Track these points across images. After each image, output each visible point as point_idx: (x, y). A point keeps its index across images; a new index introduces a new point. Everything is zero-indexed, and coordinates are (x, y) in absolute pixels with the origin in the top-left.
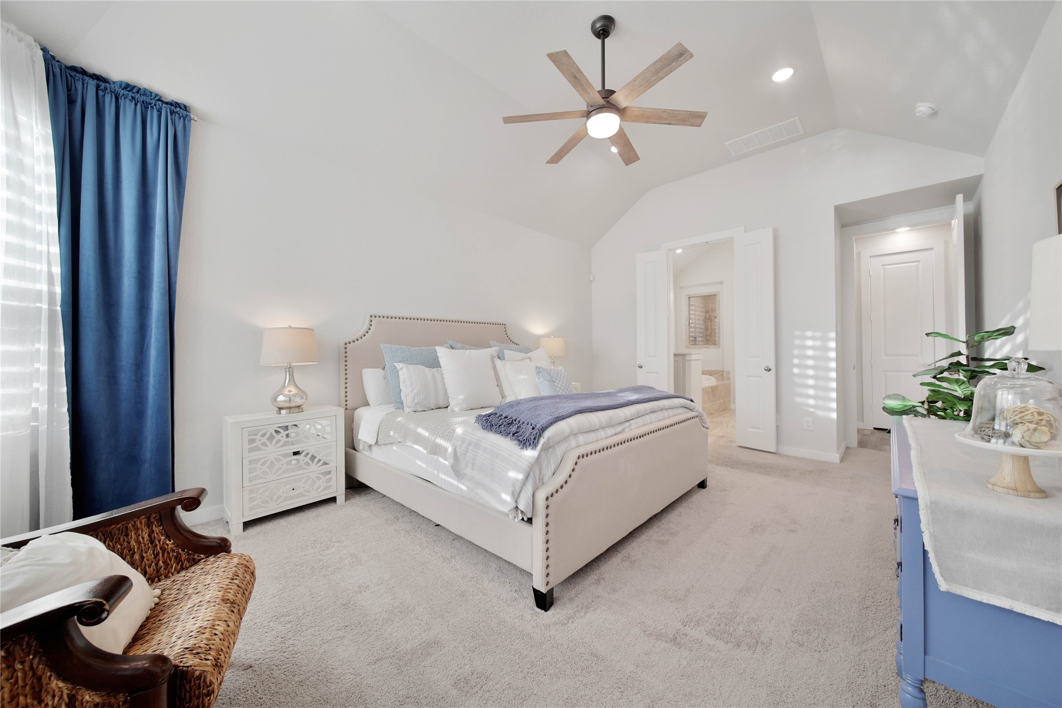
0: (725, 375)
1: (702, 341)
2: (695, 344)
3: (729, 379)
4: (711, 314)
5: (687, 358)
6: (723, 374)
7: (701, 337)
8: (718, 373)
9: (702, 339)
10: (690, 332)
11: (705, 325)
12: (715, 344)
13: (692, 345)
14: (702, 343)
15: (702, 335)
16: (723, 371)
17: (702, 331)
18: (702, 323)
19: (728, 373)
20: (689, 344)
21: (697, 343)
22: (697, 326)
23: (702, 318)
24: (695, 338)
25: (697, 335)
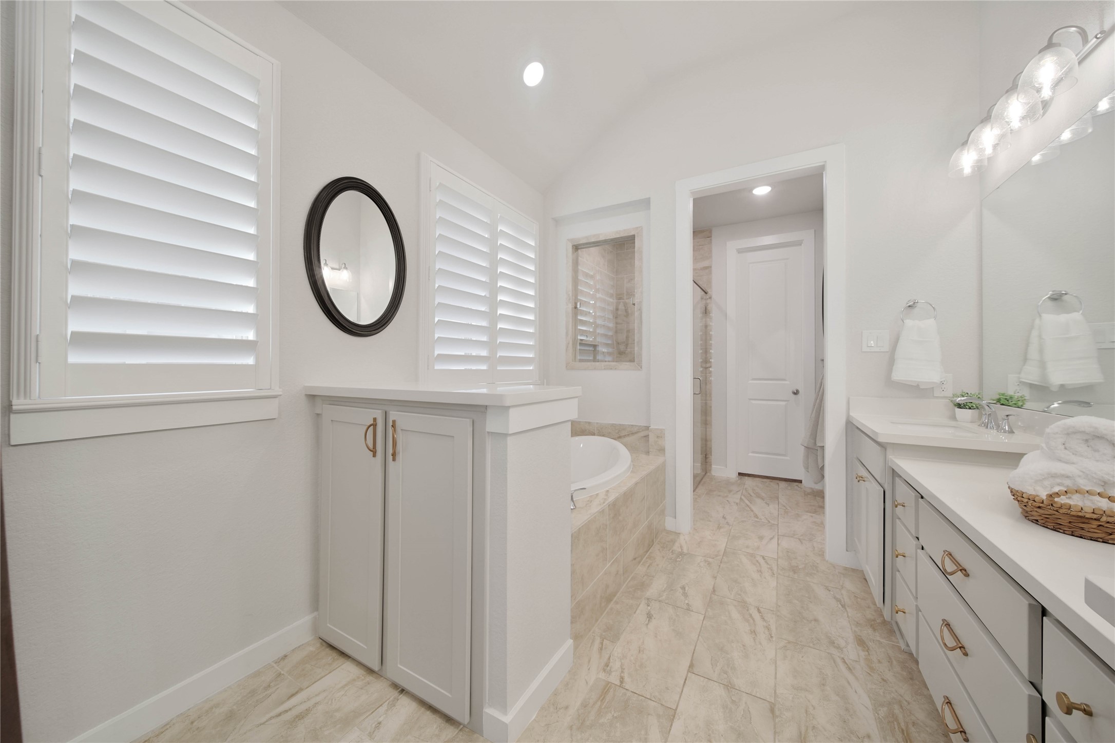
0: (652, 438)
1: (609, 354)
2: (595, 360)
3: (662, 450)
4: (627, 301)
5: (492, 424)
6: (647, 436)
7: (607, 345)
8: (636, 433)
9: (611, 350)
10: (576, 332)
11: (617, 323)
12: (632, 361)
13: (581, 361)
14: (608, 358)
15: (610, 342)
16: (647, 428)
17: (610, 333)
18: (611, 317)
19: (660, 435)
20: (575, 359)
21: (600, 357)
22: (599, 322)
23: (611, 308)
24: (595, 346)
25: (599, 340)
